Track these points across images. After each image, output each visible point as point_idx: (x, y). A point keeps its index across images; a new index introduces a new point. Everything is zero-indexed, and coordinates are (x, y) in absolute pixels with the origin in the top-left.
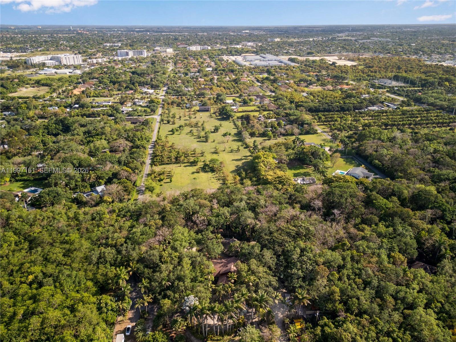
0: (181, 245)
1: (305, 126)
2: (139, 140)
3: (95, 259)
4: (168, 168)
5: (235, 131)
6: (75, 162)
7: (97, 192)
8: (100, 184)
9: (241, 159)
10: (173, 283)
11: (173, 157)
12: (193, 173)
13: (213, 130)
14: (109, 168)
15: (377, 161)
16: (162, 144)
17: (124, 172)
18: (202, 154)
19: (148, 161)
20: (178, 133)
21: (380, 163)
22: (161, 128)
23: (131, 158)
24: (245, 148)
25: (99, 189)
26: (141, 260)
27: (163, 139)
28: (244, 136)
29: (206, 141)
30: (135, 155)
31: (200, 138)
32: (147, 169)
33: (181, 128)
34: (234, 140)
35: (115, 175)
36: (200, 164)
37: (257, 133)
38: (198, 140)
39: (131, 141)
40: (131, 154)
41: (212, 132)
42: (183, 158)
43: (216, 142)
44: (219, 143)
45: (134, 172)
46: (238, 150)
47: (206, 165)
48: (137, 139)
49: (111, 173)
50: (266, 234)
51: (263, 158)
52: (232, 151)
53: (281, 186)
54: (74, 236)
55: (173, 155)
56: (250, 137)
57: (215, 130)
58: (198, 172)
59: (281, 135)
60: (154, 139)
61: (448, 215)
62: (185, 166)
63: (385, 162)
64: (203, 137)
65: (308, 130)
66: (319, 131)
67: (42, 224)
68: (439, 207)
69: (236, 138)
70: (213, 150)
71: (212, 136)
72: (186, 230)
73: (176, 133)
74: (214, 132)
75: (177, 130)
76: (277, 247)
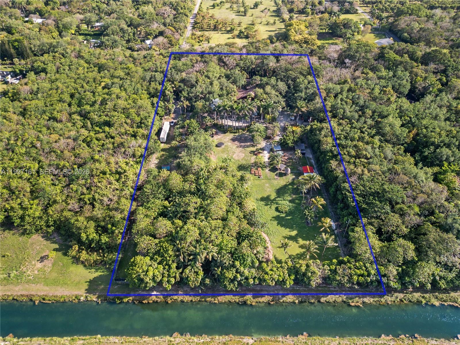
0: (213, 75)
1: (347, 4)
2: (182, 9)
3: (148, 78)
4: (207, 33)
5: (275, 8)
6: (127, 19)
7: (146, 44)
8: (148, 39)
9: (276, 31)
10: (205, 96)
11: (212, 25)
12: (229, 38)
13: (252, 7)
14: (155, 27)
15: (406, 34)
16: (203, 14)
17: (168, 31)
18: (239, 24)
19: (190, 28)
20: (219, 8)
21: (408, 36)
22: (203, 4)
23: (175, 21)
24: (281, 22)
25: (148, 42)
26: (183, 81)
27: (205, 10)
28: (282, 10)
29: (245, 15)
30: (178, 19)
31: (239, 12)
32: (188, 32)
33: (222, 4)
34: (272, 16)
35: (161, 34)
36: (236, 33)
37: (296, 10)
38: (237, 14)
39: (174, 9)
40: (174, 18)
41: (251, 8)
42: (221, 26)
43: (254, 16)
44: (257, 17)
45: (177, 32)
46: (275, 23)
47: (241, 32)
48: (180, 8)
49: (158, 31)
50: (282, 72)
51: (295, 25)
52: (267, 24)
53: (305, 45)
54: (131, 65)
55: (212, 22)
56: (288, 13)
57: (254, 6)
58: (234, 38)
59: (319, 12)
60: (195, 11)
61: (450, 70)
62: (222, 33)
63: (413, 35)
64: (242, 12)
65: (348, 8)
66: (359, 12)
67: (106, 58)
68: (443, 64)
69: (274, 14)
70: (250, 22)
71: (250, 12)
72: (218, 67)
73: (217, 8)
74: (254, 8)
75: (218, 5)
76: (290, 82)
